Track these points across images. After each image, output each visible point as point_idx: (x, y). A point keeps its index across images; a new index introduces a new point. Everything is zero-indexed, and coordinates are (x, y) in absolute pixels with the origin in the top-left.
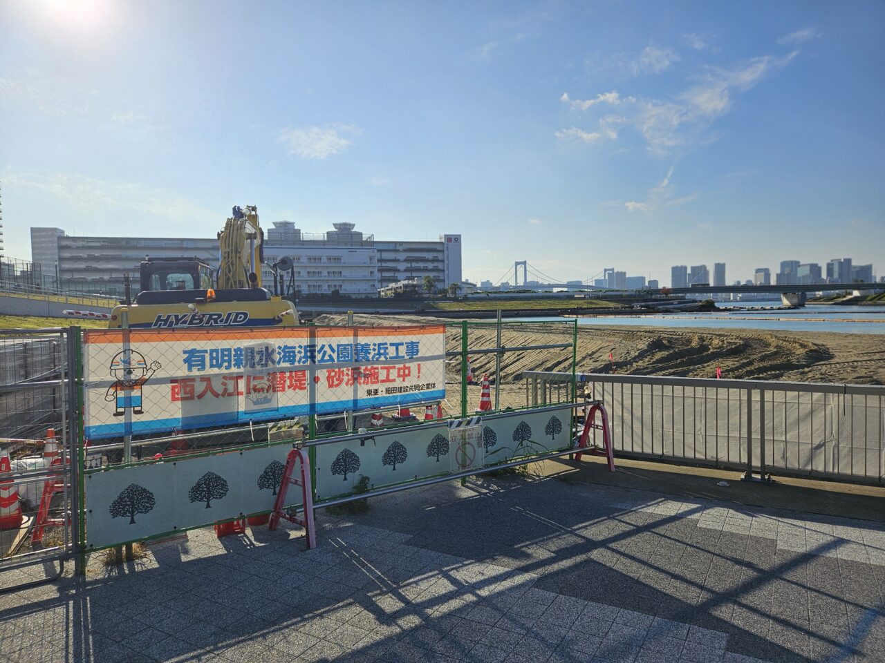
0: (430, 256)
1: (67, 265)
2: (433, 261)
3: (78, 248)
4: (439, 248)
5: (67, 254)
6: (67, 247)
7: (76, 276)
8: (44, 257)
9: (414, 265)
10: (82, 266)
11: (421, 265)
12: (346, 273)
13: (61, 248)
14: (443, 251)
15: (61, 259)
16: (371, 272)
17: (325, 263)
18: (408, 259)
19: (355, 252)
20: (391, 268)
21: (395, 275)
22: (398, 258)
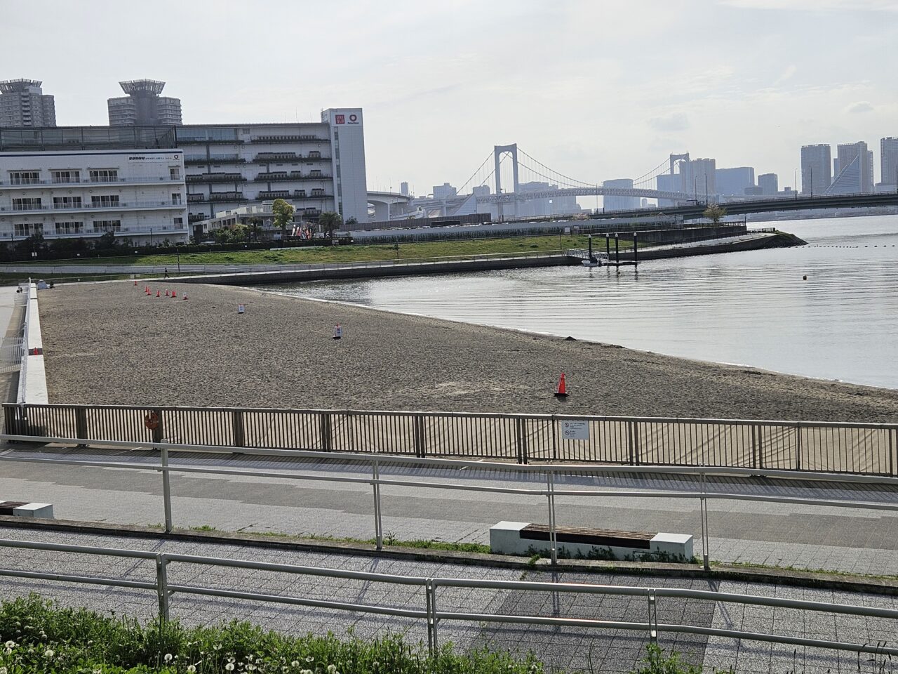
0: (303, 151)
2: (309, 160)
4: (320, 135)
9: (274, 168)
11: (288, 169)
12: (126, 198)
14: (328, 141)
16: (174, 195)
17: (86, 181)
18: (261, 159)
19: (143, 158)
20: (229, 176)
21: (236, 189)
22: (241, 156)
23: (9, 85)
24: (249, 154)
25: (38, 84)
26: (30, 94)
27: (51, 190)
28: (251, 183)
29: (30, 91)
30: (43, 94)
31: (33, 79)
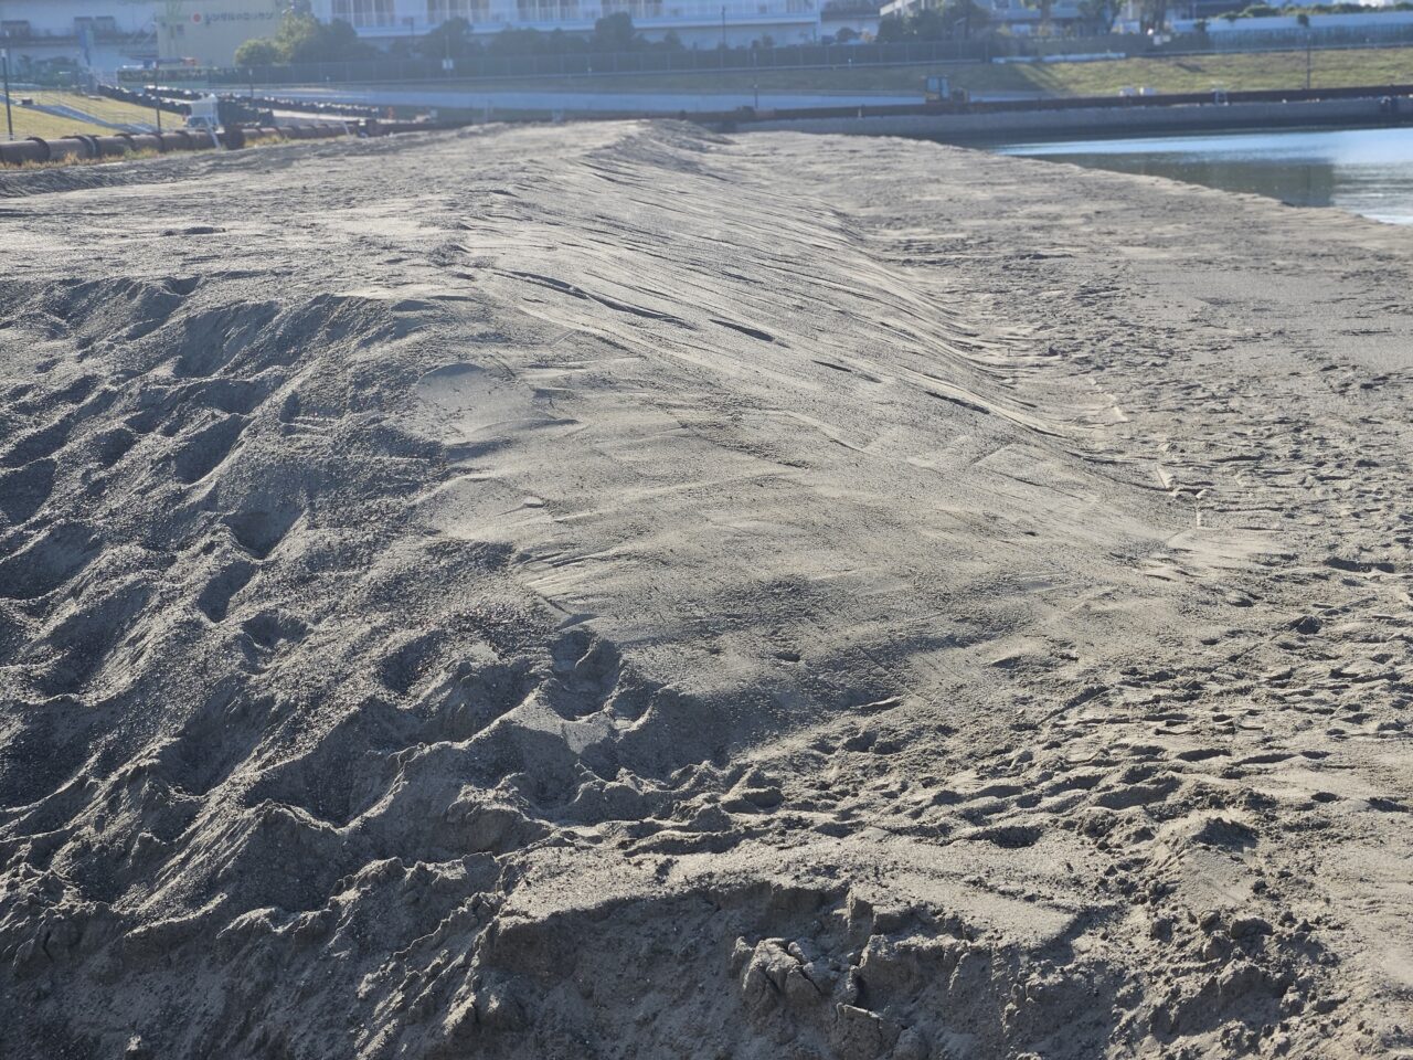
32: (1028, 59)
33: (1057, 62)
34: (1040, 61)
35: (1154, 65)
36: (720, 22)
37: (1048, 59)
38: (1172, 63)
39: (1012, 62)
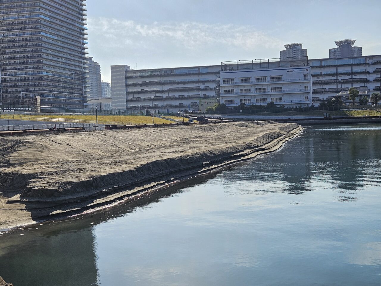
1: (131, 90)
3: (136, 77)
5: (130, 82)
6: (131, 77)
7: (136, 96)
8: (118, 85)
10: (139, 89)
12: (285, 88)
13: (127, 78)
15: (127, 86)
16: (305, 87)
17: (269, 81)
18: (377, 71)
19: (293, 71)
20: (361, 79)
21: (364, 85)
22: (368, 70)
23: (290, 46)
24: (371, 69)
25: (301, 45)
26: (297, 49)
27: (255, 85)
28: (371, 82)
29: (297, 48)
30: (303, 49)
31: (298, 43)
32: (347, 110)
33: (352, 110)
34: (349, 110)
35: (371, 111)
36: (291, 103)
37: (351, 110)
38: (375, 110)
39: (344, 110)
